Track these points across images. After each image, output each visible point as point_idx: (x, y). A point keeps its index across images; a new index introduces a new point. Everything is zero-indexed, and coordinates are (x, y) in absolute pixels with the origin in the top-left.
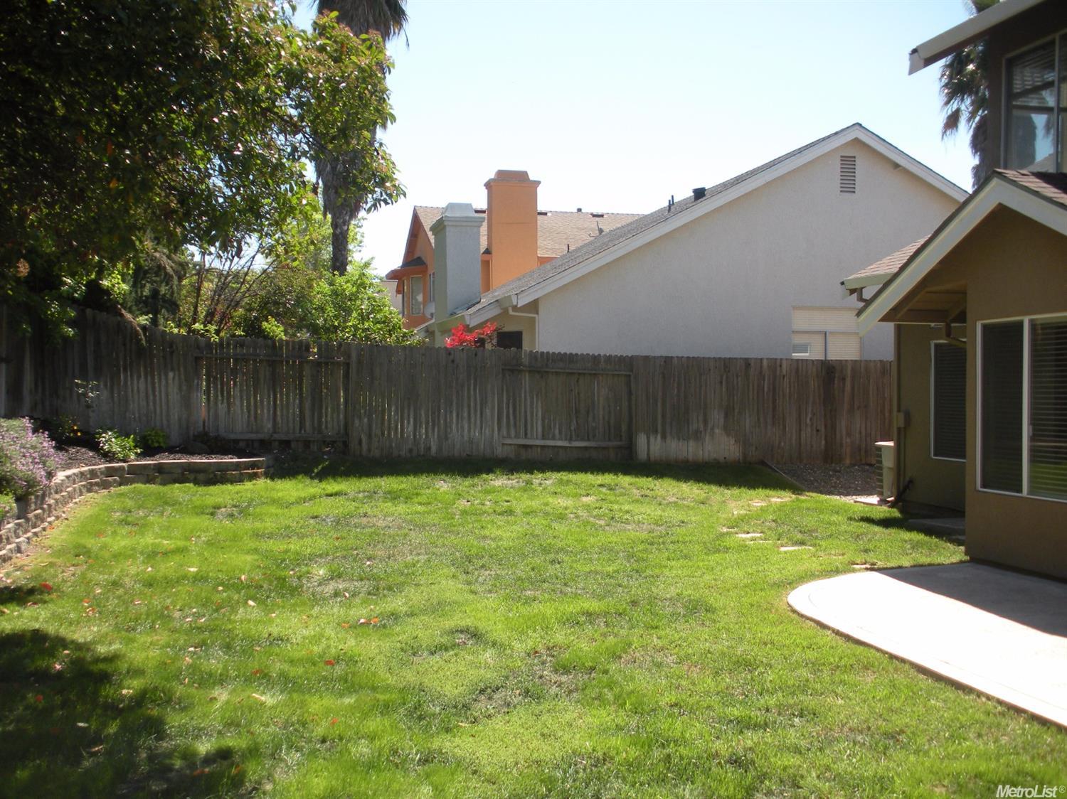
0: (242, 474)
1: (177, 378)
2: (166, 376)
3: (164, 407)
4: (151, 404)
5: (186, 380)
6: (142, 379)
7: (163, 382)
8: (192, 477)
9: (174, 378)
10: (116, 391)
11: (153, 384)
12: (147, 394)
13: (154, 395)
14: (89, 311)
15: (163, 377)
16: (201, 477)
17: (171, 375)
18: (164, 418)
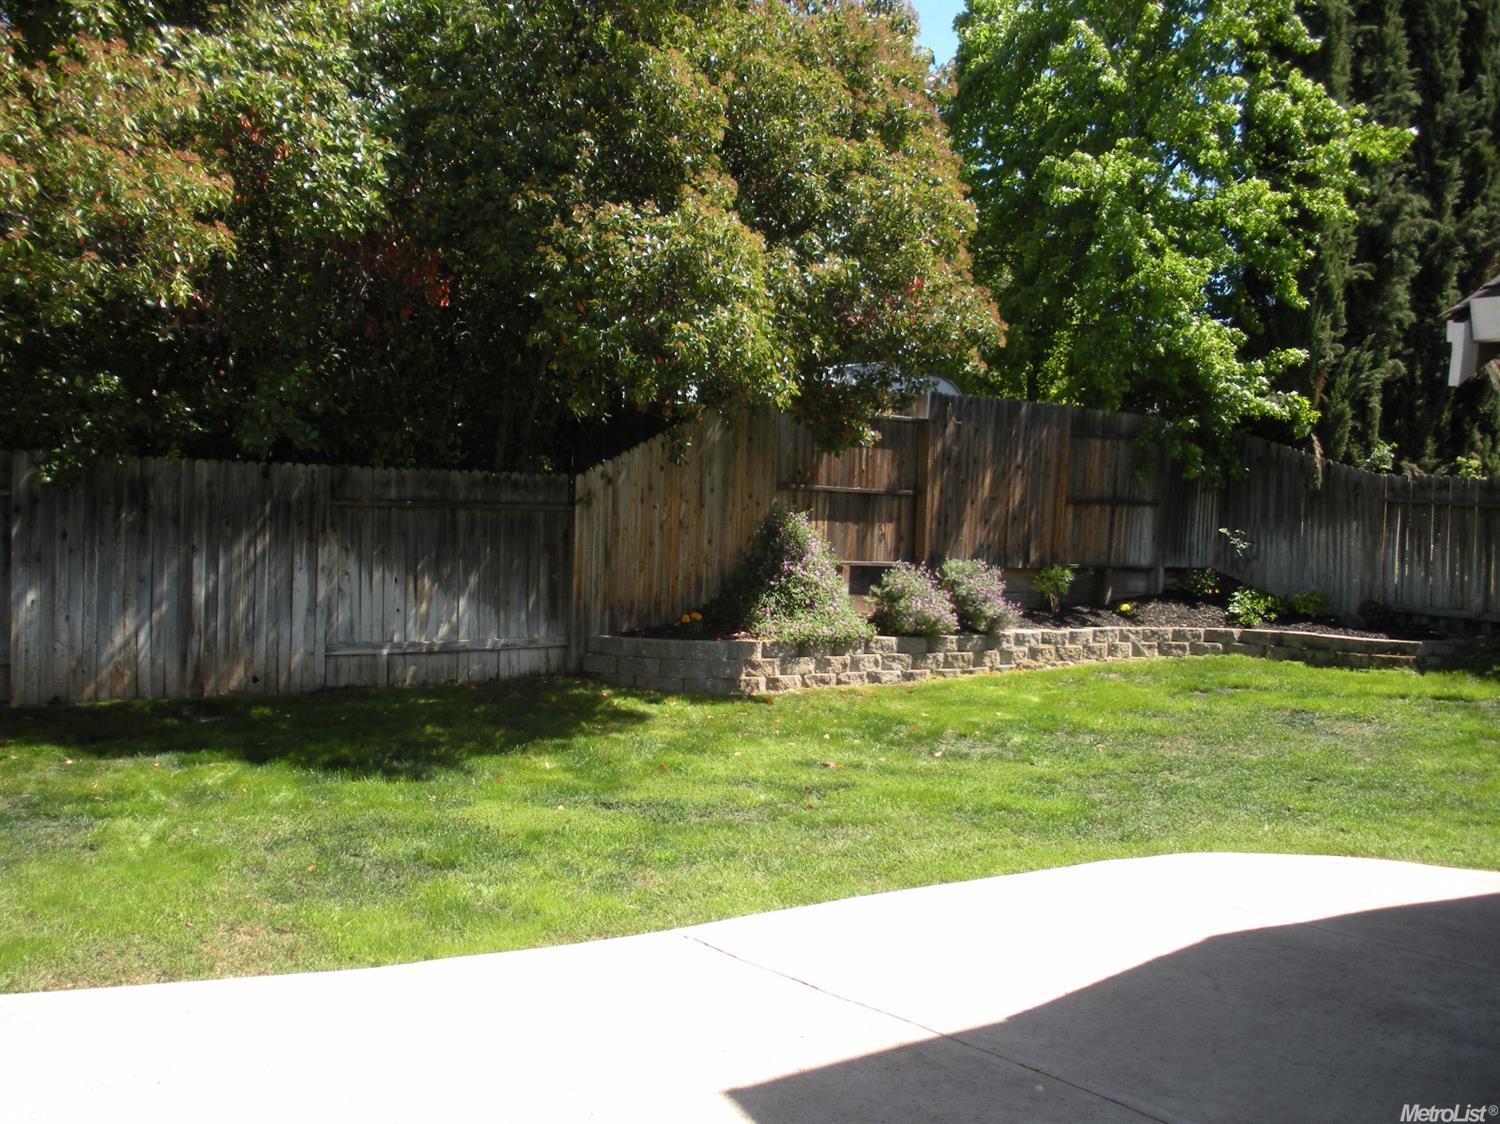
0: (1372, 658)
1: (1360, 529)
2: (1349, 525)
3: (1345, 567)
4: (1331, 562)
5: (1371, 531)
6: (1324, 530)
7: (1346, 535)
8: (1309, 654)
9: (1357, 531)
10: (1295, 541)
11: (1335, 535)
12: (1327, 548)
13: (1335, 551)
14: (1274, 445)
15: (1346, 527)
16: (1320, 655)
17: (1354, 525)
18: (1344, 581)
